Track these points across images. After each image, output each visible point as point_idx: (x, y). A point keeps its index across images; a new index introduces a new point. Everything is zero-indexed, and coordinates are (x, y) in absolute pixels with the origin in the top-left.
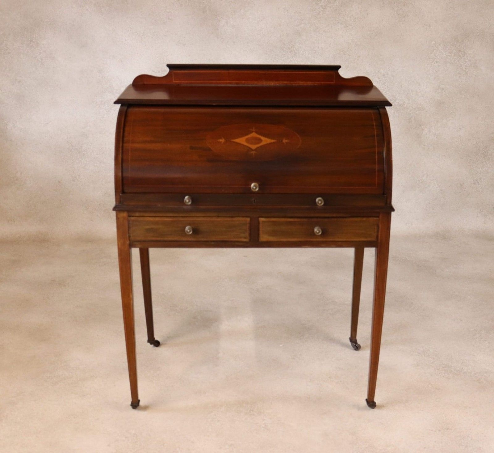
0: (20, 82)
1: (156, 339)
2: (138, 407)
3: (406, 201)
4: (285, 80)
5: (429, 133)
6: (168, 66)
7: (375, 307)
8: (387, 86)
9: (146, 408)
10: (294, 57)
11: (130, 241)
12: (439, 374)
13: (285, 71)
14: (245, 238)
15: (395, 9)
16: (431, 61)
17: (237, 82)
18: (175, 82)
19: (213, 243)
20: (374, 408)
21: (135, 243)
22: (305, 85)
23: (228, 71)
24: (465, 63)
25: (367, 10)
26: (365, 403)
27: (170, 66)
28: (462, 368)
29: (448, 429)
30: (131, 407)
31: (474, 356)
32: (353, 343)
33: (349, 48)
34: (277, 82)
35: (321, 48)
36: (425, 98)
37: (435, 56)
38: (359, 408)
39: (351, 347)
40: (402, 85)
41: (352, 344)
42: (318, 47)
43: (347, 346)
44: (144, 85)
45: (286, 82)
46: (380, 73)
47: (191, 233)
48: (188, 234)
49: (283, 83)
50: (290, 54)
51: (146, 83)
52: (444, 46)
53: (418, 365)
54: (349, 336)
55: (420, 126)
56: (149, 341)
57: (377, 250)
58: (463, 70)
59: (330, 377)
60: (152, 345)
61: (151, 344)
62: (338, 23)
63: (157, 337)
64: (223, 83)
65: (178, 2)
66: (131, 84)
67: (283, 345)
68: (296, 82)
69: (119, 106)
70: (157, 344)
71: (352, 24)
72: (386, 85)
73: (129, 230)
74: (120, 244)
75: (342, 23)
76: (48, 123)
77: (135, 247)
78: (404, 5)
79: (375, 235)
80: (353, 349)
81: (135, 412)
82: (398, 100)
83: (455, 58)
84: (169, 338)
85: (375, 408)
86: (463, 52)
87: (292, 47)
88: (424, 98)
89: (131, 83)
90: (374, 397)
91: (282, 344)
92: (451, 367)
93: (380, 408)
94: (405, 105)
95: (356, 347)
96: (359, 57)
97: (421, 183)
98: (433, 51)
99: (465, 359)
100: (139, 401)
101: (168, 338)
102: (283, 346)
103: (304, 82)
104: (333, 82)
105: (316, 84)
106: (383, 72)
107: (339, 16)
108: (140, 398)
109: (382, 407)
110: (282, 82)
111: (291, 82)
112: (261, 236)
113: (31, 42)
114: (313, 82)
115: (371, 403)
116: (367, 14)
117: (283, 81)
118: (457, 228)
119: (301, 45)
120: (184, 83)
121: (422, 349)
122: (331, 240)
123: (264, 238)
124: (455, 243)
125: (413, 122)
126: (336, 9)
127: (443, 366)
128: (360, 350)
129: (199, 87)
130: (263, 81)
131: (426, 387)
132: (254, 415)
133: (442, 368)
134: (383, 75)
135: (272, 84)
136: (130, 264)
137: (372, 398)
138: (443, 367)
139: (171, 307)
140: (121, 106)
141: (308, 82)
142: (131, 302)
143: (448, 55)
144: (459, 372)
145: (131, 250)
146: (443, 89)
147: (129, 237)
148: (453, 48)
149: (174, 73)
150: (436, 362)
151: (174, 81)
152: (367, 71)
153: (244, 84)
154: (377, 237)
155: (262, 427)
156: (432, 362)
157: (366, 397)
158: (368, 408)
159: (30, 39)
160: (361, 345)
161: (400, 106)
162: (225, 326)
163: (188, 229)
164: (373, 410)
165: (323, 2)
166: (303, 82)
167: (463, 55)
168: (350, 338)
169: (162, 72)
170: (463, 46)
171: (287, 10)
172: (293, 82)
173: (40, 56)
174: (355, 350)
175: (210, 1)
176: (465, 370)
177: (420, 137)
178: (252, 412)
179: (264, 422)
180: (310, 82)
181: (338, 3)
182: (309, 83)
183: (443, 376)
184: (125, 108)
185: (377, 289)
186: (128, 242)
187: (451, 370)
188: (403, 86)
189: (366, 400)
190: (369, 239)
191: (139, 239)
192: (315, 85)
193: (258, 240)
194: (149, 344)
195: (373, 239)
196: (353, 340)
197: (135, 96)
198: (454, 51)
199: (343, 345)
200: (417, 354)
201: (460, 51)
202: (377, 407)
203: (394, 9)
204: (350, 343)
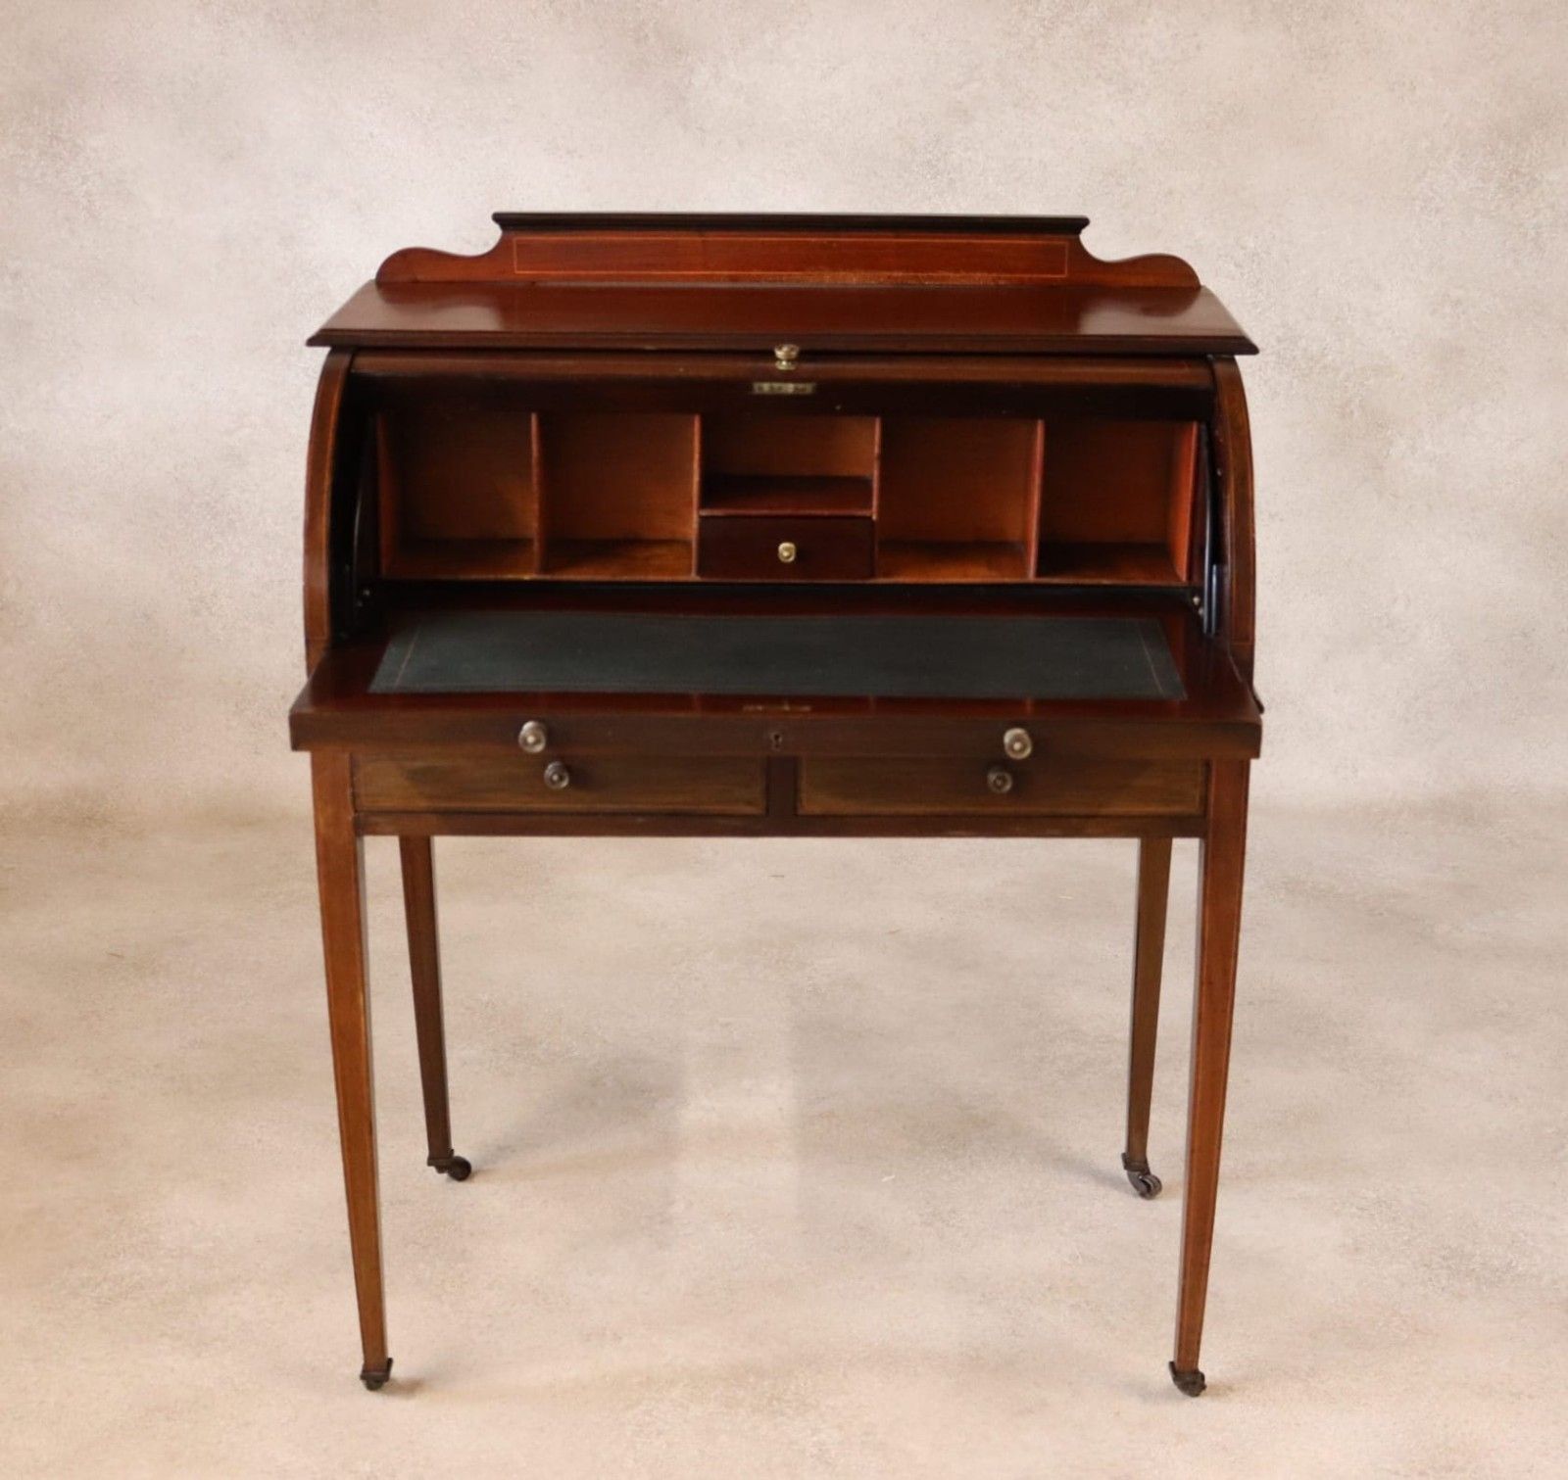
0: (16, 275)
1: (457, 1153)
2: (386, 1384)
3: (1335, 691)
4: (899, 268)
5: (1413, 454)
6: (499, 218)
7: (1198, 1043)
8: (1265, 292)
9: (412, 1387)
10: (946, 195)
11: (356, 811)
12: (1430, 1279)
13: (897, 237)
14: (749, 803)
15: (1292, 29)
16: (1418, 209)
17: (733, 273)
18: (523, 273)
19: (640, 820)
20: (1197, 1395)
21: (374, 819)
22: (965, 282)
23: (703, 236)
24: (1534, 216)
25: (1195, 35)
26: (1168, 1378)
27: (503, 220)
28: (1511, 1262)
29: (1451, 1469)
30: (361, 1385)
31: (1554, 1219)
32: (1137, 1173)
33: (1133, 164)
34: (869, 274)
35: (1041, 162)
36: (1397, 334)
37: (1432, 190)
38: (1145, 1393)
39: (1130, 1186)
40: (1318, 289)
41: (1129, 1176)
42: (1030, 160)
43: (1113, 1183)
44: (416, 282)
45: (901, 274)
46: (1243, 248)
47: (565, 784)
48: (554, 787)
49: (889, 277)
50: (933, 181)
51: (420, 277)
52: (1463, 156)
53: (1357, 1249)
54: (1122, 1147)
55: (1380, 429)
56: (432, 1160)
57: (1203, 845)
58: (1529, 238)
59: (1050, 1289)
60: (445, 1175)
61: (440, 1170)
62: (1099, 76)
63: (460, 1148)
64: (687, 278)
65: (550, 6)
66: (371, 281)
67: (893, 1177)
68: (934, 275)
69: (323, 352)
70: (461, 1170)
71: (1147, 83)
72: (1261, 291)
73: (352, 775)
74: (321, 821)
75: (1111, 79)
76: (109, 417)
77: (375, 831)
78: (1325, 18)
79: (1197, 793)
80: (1134, 1191)
81: (375, 1399)
82: (1304, 341)
83: (1501, 196)
84: (503, 1150)
85: (1203, 1393)
86: (1527, 178)
87: (938, 160)
88: (1394, 332)
89: (372, 274)
90: (1197, 1355)
91: (890, 1174)
92: (1474, 1256)
93: (1218, 1395)
94: (1330, 358)
95: (1143, 1187)
96: (1171, 192)
97: (1388, 627)
98: (1424, 173)
99: (1523, 1231)
100: (390, 1362)
101: (500, 1149)
102: (893, 1180)
103: (963, 274)
104: (1062, 272)
105: (1004, 279)
106: (1252, 245)
107: (1100, 54)
108: (391, 1354)
109: (1226, 1389)
110: (888, 274)
111: (920, 274)
112: (804, 796)
113: (55, 142)
114: (994, 275)
115: (1188, 1378)
116: (1198, 47)
117: (889, 269)
118: (1511, 784)
119: (969, 153)
120: (554, 276)
121: (1375, 1196)
122: (1045, 810)
123: (813, 803)
124: (1504, 836)
125: (1356, 414)
126: (1092, 31)
127: (1443, 1253)
128: (1158, 1196)
129: (601, 291)
130: (819, 270)
131: (1380, 1324)
132: (783, 1414)
133: (1440, 1260)
134: (1253, 255)
135: (854, 279)
136: (357, 890)
137: (1190, 1359)
138: (1444, 1258)
139: (514, 1045)
140: (331, 354)
141: (979, 274)
142: (362, 1019)
143: (1478, 188)
144: (1498, 1274)
145: (362, 841)
146: (1458, 302)
147: (354, 796)
148: (1493, 163)
149: (520, 246)
150: (1419, 1240)
151: (519, 269)
152: (1196, 241)
153: (758, 279)
154: (1205, 800)
155: (808, 1454)
156: (1406, 1238)
157: (1169, 1354)
158: (1179, 1393)
159: (49, 133)
160: (1164, 1181)
161: (1312, 359)
162: (698, 1111)
163: (554, 773)
164: (1195, 1400)
165: (1045, 6)
166: (958, 275)
167: (1528, 184)
168: (1124, 1155)
169: (478, 238)
170: (1527, 157)
171: (923, 35)
172: (925, 275)
173: (85, 187)
174: (1142, 1195)
175: (659, 3)
176: (1520, 1269)
177: (1381, 468)
178: (775, 1402)
179: (815, 1439)
180: (986, 274)
181: (1096, 9)
182: (980, 279)
183: (1443, 1289)
184: (345, 360)
185: (1204, 980)
186: (350, 817)
187: (1472, 1267)
188: (1321, 292)
189: (1172, 1364)
190: (1177, 809)
191: (387, 804)
192: (1002, 282)
193: (795, 808)
194: (433, 1169)
195: (1192, 808)
196: (1135, 1161)
197: (382, 318)
198: (1497, 172)
199: (1102, 1179)
200: (1354, 1210)
201: (1517, 172)
202: (1207, 1389)
203: (1289, 28)
204: (1124, 1174)
